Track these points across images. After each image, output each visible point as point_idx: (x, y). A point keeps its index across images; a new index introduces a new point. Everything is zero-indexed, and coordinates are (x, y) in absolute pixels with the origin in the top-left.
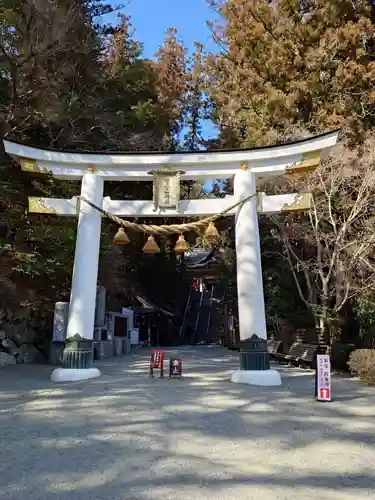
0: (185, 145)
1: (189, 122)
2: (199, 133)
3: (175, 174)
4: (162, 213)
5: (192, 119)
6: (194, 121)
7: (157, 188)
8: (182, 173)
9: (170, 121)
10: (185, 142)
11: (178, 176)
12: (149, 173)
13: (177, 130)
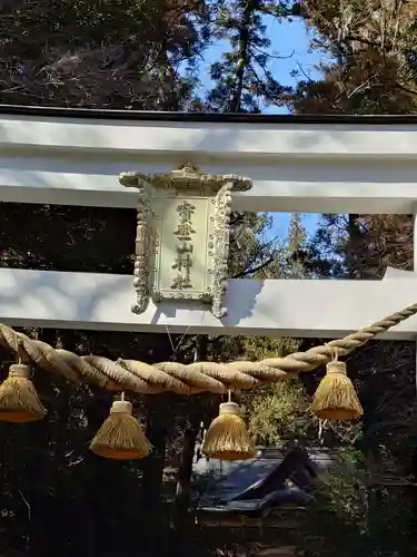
0: (213, 95)
1: (231, 24)
2: (262, 60)
3: (213, 188)
4: (164, 320)
5: (237, 15)
6: (247, 21)
7: (149, 232)
8: (240, 186)
9: (169, 16)
10: (213, 85)
11: (225, 196)
12: (127, 182)
13: (188, 45)
